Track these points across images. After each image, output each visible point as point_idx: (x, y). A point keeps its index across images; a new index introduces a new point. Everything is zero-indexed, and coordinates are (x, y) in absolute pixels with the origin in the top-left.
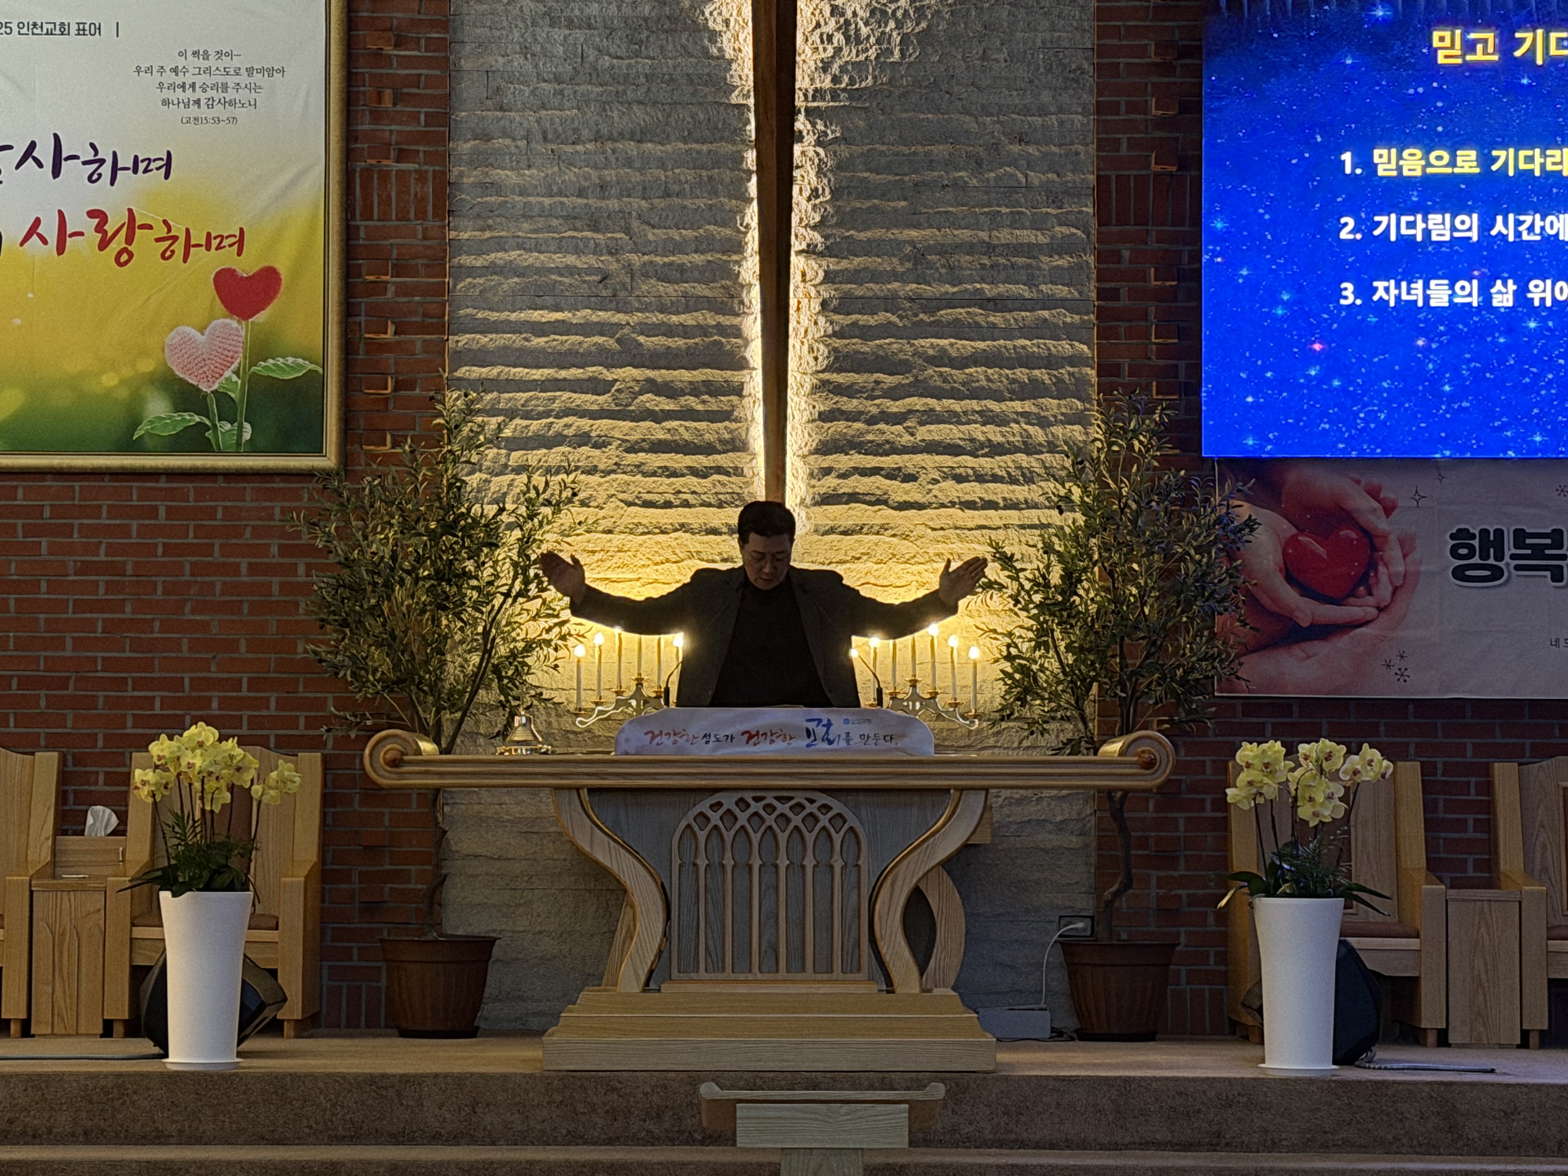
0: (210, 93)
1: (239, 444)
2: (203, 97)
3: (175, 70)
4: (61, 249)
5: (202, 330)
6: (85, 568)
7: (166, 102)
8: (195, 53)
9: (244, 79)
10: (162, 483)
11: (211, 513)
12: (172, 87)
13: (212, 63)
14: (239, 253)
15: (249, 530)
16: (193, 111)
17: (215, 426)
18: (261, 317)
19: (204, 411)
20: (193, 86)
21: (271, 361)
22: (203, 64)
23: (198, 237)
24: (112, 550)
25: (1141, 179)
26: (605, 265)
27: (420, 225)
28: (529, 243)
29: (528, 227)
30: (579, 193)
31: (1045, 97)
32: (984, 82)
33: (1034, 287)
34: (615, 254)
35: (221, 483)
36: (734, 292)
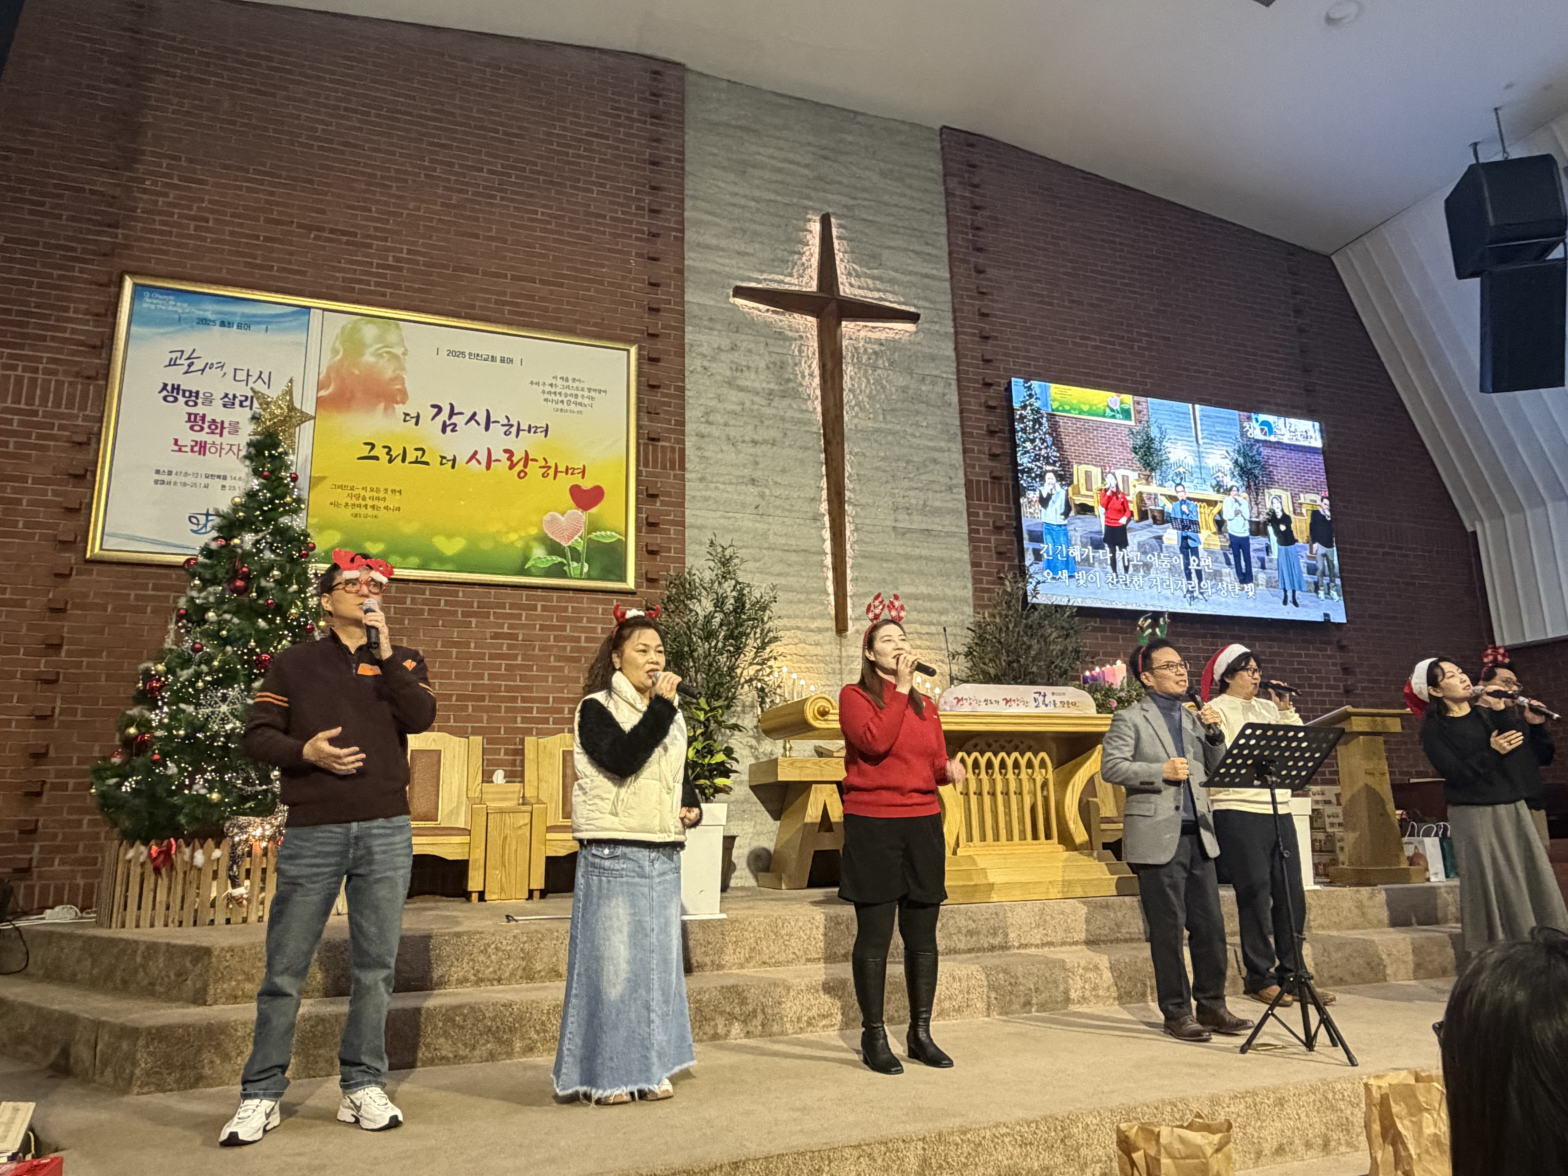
0: (569, 398)
1: (581, 574)
2: (565, 400)
3: (551, 385)
4: (488, 467)
5: (563, 515)
6: (496, 636)
7: (546, 400)
8: (562, 378)
9: (586, 393)
10: (539, 593)
11: (565, 609)
12: (550, 393)
13: (570, 383)
14: (583, 477)
16: (560, 406)
17: (569, 564)
18: (593, 511)
19: (564, 556)
20: (560, 394)
21: (598, 533)
22: (566, 384)
23: (562, 468)
24: (511, 627)
25: (986, 482)
26: (758, 500)
27: (672, 473)
28: (722, 487)
29: (721, 479)
30: (744, 466)
31: (942, 444)
32: (918, 434)
33: (944, 526)
34: (762, 496)
35: (571, 594)
36: (817, 518)
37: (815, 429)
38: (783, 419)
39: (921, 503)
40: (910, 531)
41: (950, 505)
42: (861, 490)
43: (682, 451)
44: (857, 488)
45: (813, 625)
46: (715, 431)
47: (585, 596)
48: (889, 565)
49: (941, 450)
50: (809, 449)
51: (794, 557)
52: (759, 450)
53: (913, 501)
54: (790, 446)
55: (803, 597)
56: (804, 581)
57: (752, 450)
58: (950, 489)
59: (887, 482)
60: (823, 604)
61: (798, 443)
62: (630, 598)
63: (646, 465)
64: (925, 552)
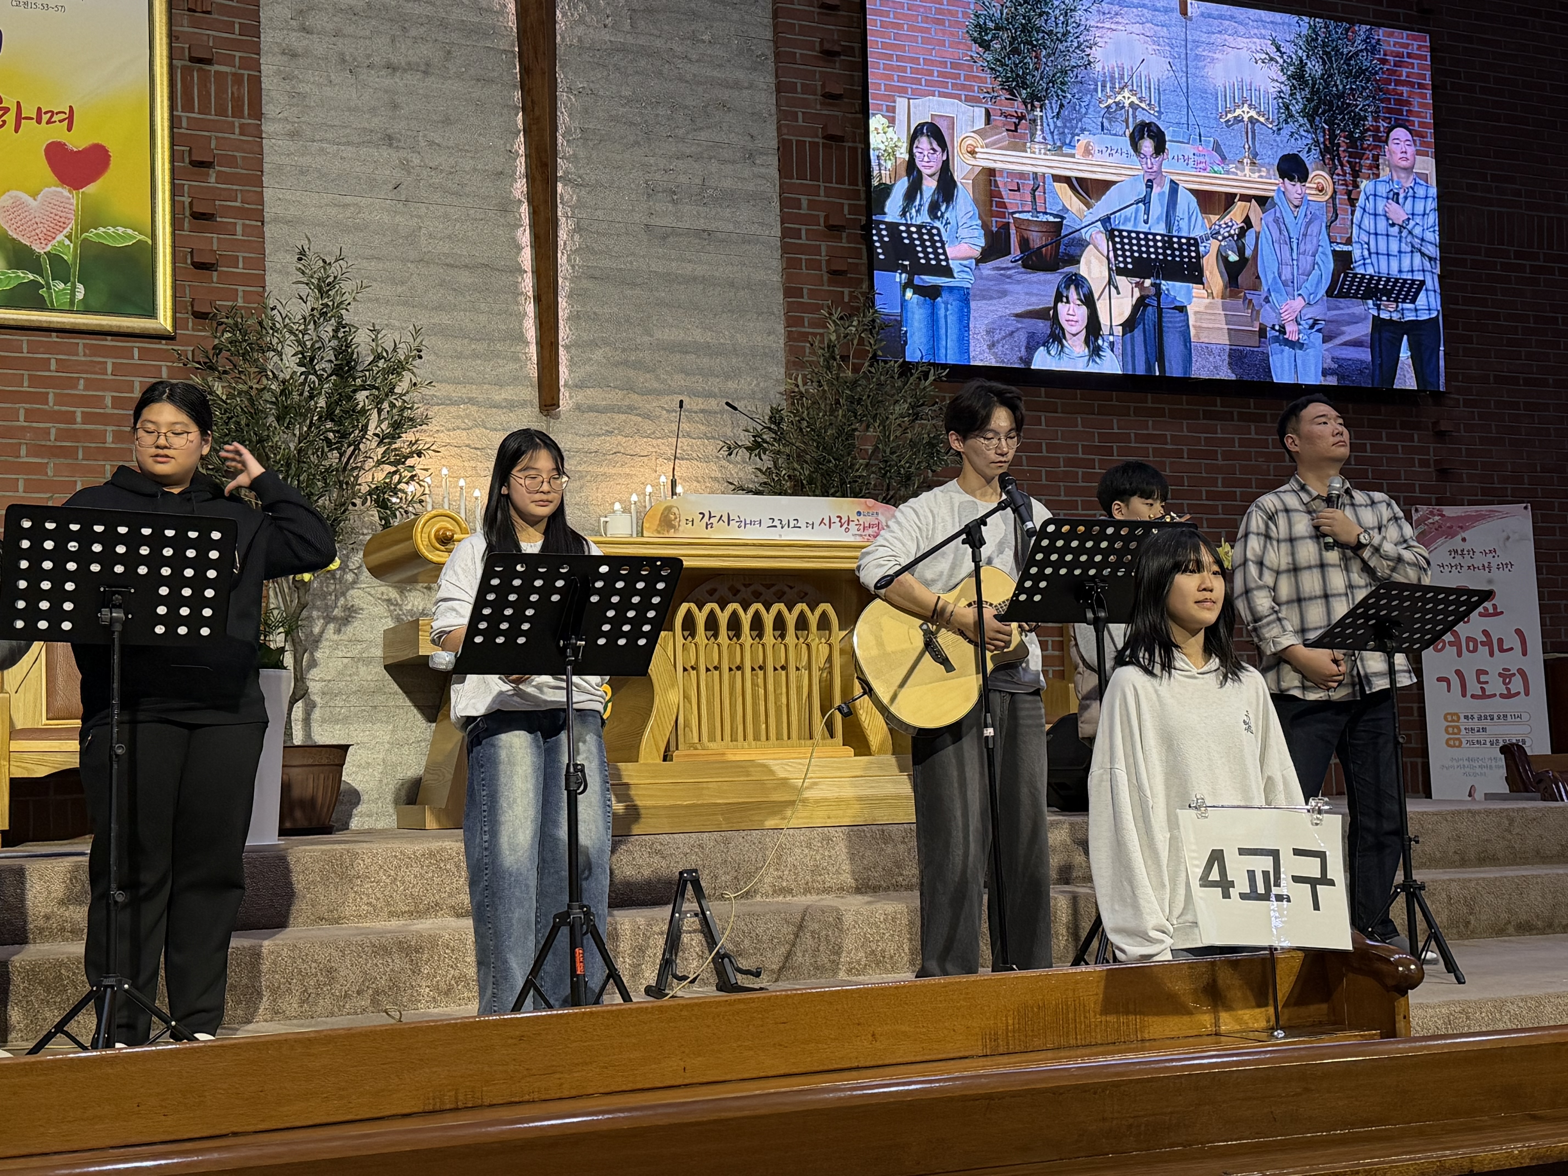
1: (72, 302)
5: (34, 196)
11: (45, 364)
14: (70, 128)
15: (82, 382)
17: (48, 283)
18: (91, 189)
19: (38, 270)
21: (102, 229)
23: (29, 111)
25: (814, 145)
26: (399, 174)
27: (237, 122)
28: (332, 149)
29: (329, 136)
30: (373, 111)
31: (740, 75)
32: (694, 57)
33: (736, 223)
34: (405, 165)
35: (54, 337)
36: (506, 207)
37: (503, 45)
38: (443, 24)
39: (698, 181)
40: (674, 232)
41: (750, 187)
42: (589, 159)
43: (256, 83)
44: (582, 154)
45: (500, 395)
46: (319, 46)
47: (81, 342)
48: (638, 291)
49: (736, 85)
50: (492, 81)
51: (465, 278)
52: (398, 82)
53: (683, 179)
54: (459, 76)
55: (480, 347)
56: (483, 319)
57: (388, 82)
58: (750, 156)
59: (637, 143)
60: (517, 360)
61: (472, 71)
62: (163, 345)
63: (188, 106)
64: (700, 270)
